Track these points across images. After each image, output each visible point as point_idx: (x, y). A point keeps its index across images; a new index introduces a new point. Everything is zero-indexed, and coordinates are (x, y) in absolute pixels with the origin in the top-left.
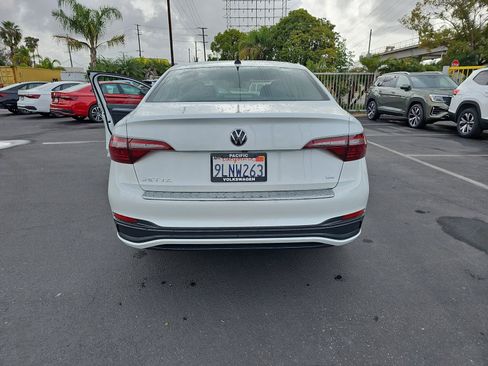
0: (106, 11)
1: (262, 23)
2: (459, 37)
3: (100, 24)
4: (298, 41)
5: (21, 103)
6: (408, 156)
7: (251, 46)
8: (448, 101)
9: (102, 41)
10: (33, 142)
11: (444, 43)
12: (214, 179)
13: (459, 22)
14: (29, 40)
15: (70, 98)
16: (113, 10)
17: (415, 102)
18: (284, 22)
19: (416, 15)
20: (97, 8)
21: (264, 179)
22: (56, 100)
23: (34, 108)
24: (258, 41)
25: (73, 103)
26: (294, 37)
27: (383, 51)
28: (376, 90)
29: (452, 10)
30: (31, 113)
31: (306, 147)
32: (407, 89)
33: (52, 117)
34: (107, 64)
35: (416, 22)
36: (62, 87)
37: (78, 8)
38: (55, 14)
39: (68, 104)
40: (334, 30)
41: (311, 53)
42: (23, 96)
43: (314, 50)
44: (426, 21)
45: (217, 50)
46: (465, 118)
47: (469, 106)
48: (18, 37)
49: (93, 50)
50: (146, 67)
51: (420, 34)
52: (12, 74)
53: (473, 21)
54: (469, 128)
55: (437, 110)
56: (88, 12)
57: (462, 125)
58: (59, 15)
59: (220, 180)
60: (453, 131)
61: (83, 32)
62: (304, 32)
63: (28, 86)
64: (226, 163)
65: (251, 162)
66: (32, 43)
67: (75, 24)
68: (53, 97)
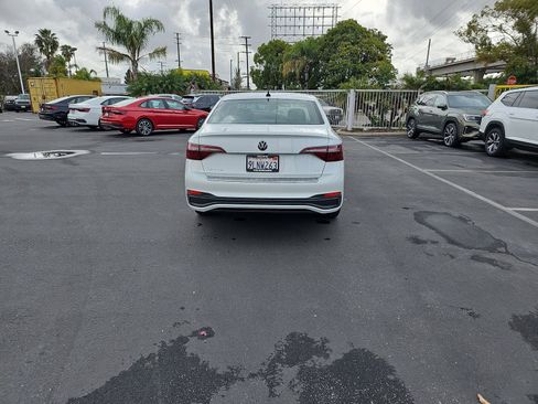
0: (148, 24)
1: (309, 32)
2: (519, 51)
3: (143, 36)
4: (347, 53)
5: (72, 116)
6: (425, 171)
7: (296, 58)
8: (479, 120)
9: (144, 53)
10: (93, 152)
11: (502, 58)
12: (248, 170)
13: (519, 35)
14: (65, 48)
15: (120, 112)
16: (156, 22)
17: (451, 121)
18: (332, 33)
19: (472, 27)
20: (140, 20)
21: (278, 171)
22: (107, 114)
23: (84, 121)
24: (303, 53)
25: (123, 117)
26: (343, 49)
27: (443, 62)
28: (416, 109)
29: (512, 23)
30: (80, 126)
31: (302, 153)
32: (444, 108)
33: (99, 130)
34: (148, 77)
35: (473, 34)
36: (110, 101)
37: (120, 19)
38: (98, 25)
39: (117, 118)
40: (386, 42)
41: (360, 66)
42: (74, 109)
43: (363, 62)
44: (484, 33)
45: (261, 62)
46: (492, 137)
47: (496, 126)
48: (55, 45)
49: (135, 63)
50: (187, 80)
51: (477, 47)
52: (54, 85)
53: (535, 35)
54: (496, 148)
55: (470, 129)
56: (131, 24)
57: (490, 144)
58: (102, 27)
59: (252, 171)
60: (482, 150)
61: (125, 44)
62: (353, 44)
63: (76, 100)
64: (255, 160)
65: (270, 160)
66: (69, 52)
67: (118, 37)
68: (104, 112)
